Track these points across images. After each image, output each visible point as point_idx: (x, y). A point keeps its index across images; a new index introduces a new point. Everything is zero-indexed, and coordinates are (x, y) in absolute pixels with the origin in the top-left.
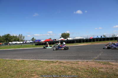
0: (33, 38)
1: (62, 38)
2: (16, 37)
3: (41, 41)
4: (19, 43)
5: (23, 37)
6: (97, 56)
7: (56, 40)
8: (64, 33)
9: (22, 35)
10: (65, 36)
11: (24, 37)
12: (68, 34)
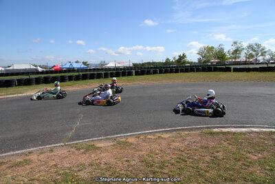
6: (72, 129)
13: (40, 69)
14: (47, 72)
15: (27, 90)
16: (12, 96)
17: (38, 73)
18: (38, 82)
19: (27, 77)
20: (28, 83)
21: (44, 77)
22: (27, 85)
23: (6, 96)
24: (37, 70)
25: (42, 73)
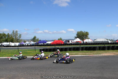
0: (35, 38)
1: (78, 40)
2: (8, 35)
3: (47, 43)
4: (13, 44)
5: (18, 35)
7: (69, 41)
8: (81, 32)
9: (17, 32)
10: (82, 35)
11: (20, 35)
12: (86, 33)
13: (110, 42)
14: (113, 43)
15: (103, 53)
16: (96, 55)
17: (108, 43)
18: (109, 48)
19: (103, 46)
20: (103, 49)
21: (112, 46)
22: (103, 50)
23: (93, 55)
24: (108, 42)
25: (111, 44)
